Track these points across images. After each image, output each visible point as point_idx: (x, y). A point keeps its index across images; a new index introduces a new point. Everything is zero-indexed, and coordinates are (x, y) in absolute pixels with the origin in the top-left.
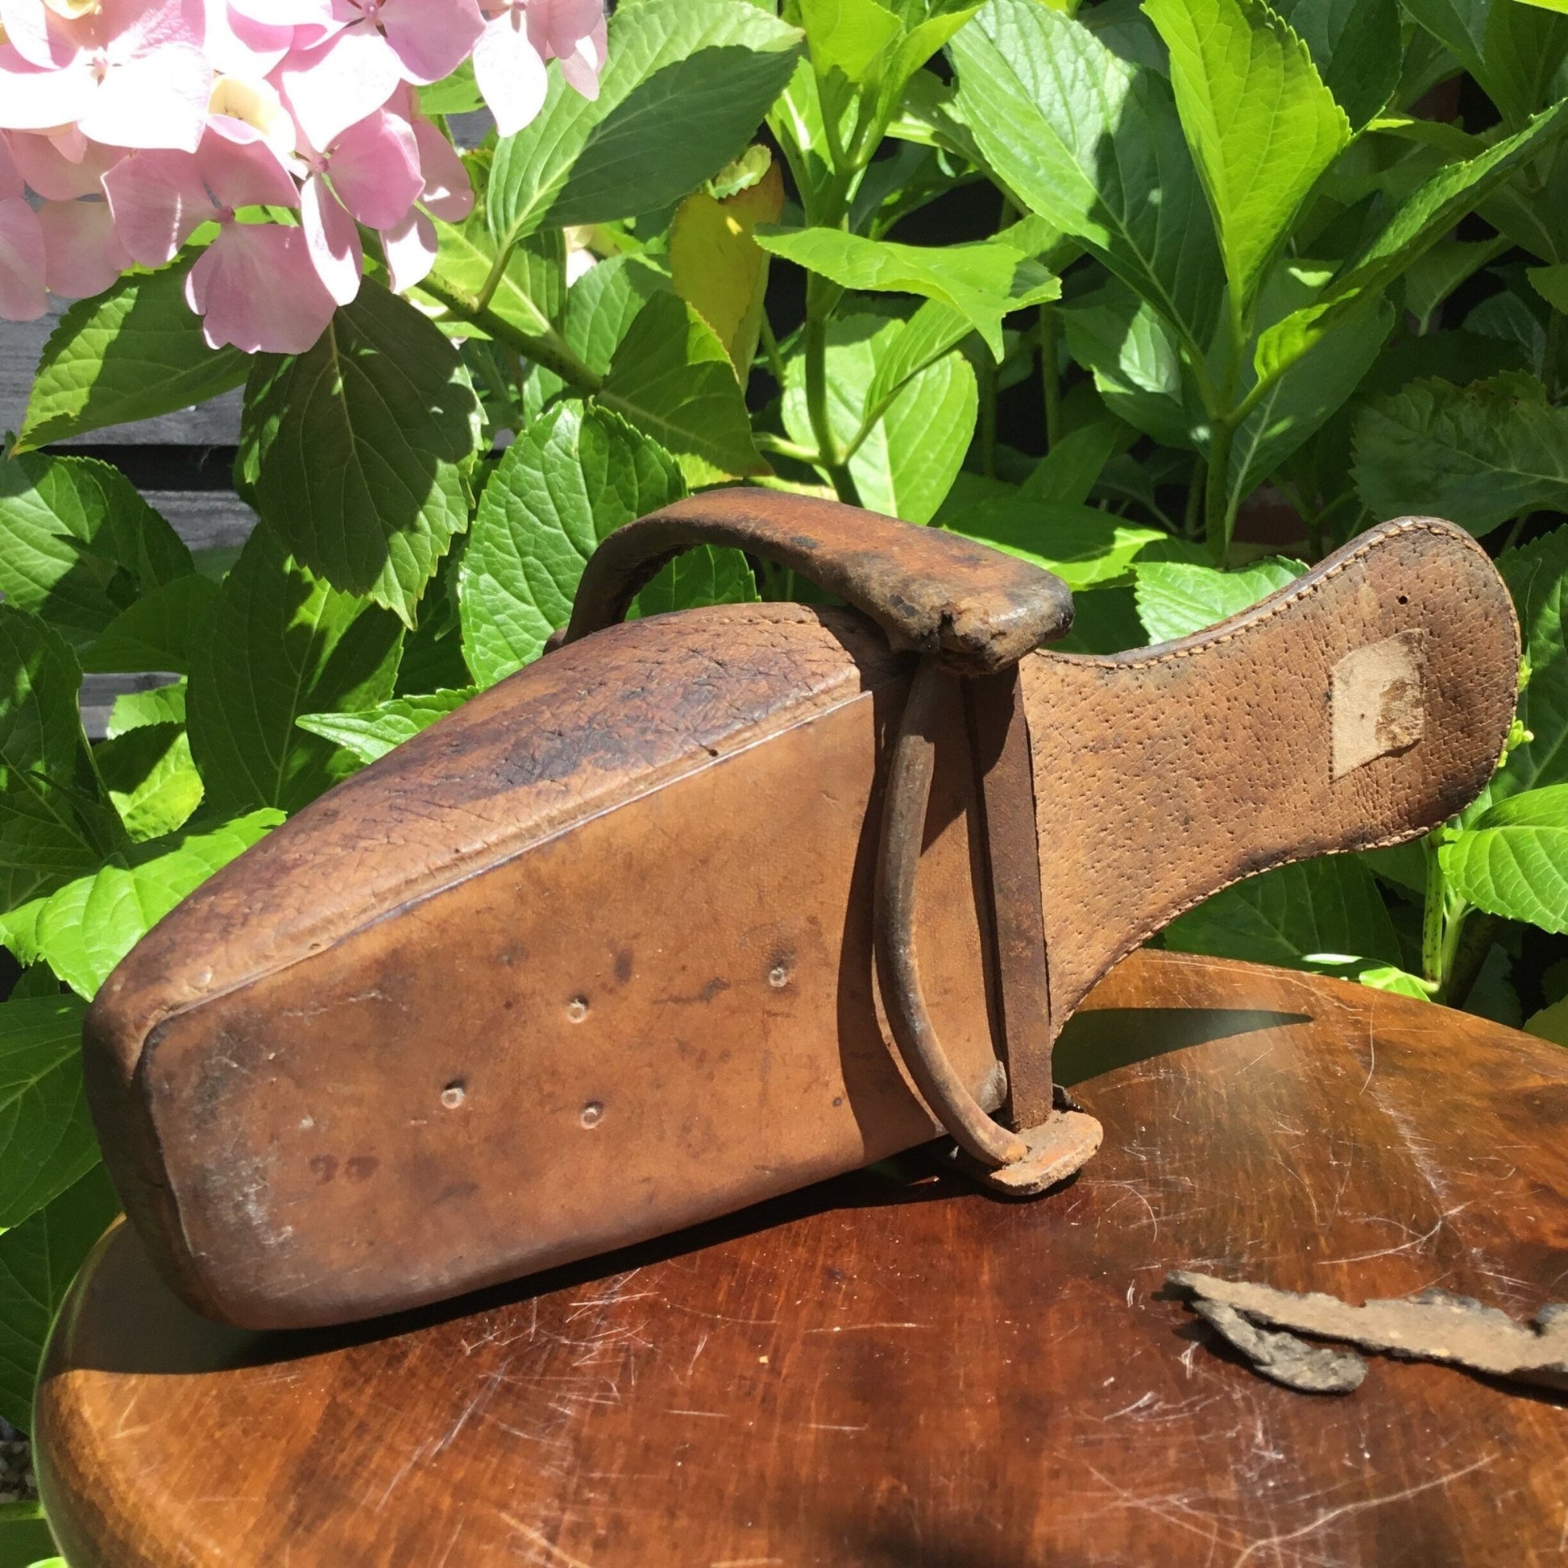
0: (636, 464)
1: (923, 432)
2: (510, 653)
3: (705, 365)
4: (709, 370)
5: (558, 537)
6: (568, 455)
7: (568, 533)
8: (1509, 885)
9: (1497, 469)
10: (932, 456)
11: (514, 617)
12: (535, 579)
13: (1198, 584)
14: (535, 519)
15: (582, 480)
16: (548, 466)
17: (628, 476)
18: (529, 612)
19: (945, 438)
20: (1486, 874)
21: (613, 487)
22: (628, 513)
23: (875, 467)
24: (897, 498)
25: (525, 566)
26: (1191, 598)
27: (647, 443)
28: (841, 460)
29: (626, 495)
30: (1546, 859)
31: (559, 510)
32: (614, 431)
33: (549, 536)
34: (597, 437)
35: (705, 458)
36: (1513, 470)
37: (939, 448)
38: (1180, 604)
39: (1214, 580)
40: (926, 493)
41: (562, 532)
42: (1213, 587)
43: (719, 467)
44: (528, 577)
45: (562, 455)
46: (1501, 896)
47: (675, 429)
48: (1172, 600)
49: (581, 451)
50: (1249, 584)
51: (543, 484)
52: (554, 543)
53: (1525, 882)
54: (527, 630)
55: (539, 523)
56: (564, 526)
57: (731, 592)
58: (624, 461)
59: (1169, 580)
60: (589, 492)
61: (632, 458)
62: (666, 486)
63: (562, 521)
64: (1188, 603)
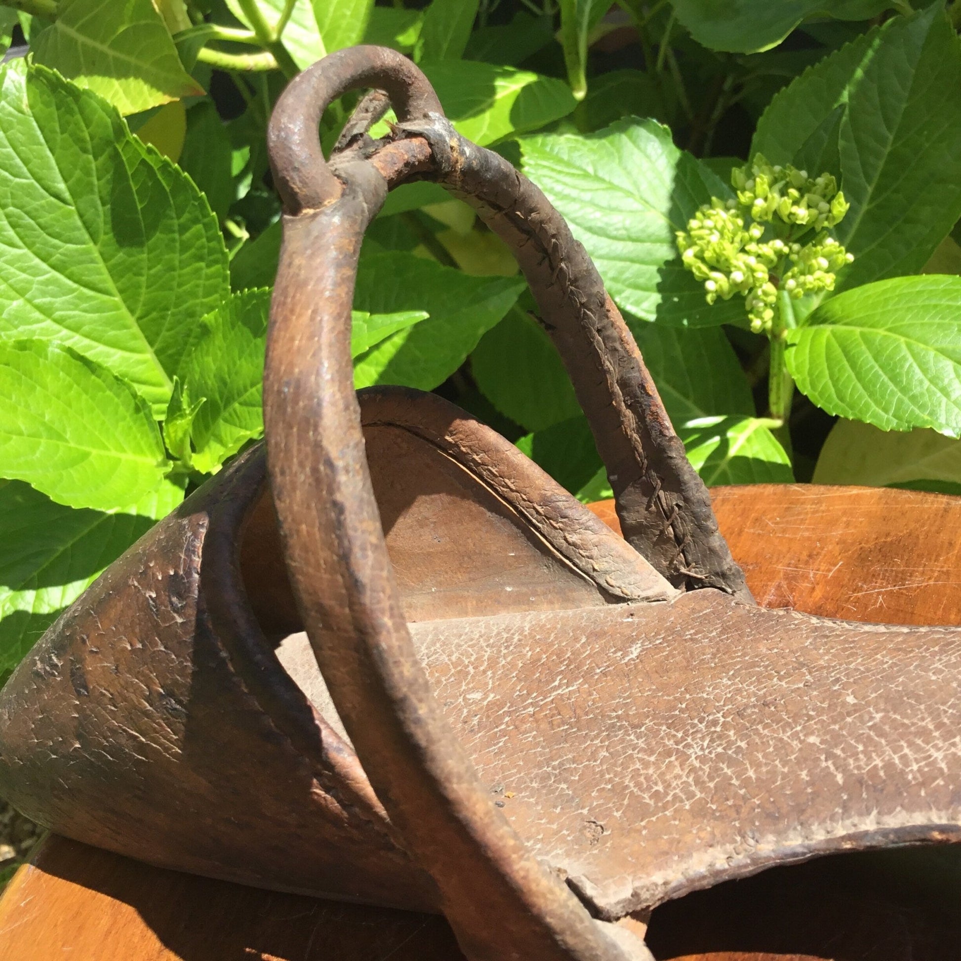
0: (82, 113)
2: (13, 294)
5: (30, 186)
6: (21, 112)
7: (38, 180)
8: (847, 388)
11: (10, 263)
12: (19, 226)
13: (572, 150)
14: (6, 174)
15: (39, 133)
16: (5, 125)
17: (76, 124)
18: (22, 255)
20: (826, 379)
21: (66, 135)
22: (85, 156)
25: (8, 216)
26: (568, 164)
28: (274, 37)
29: (79, 141)
30: (873, 362)
31: (26, 162)
32: (55, 86)
33: (21, 187)
34: (42, 93)
38: (560, 172)
39: (583, 144)
41: (33, 181)
42: (584, 150)
43: (159, 89)
44: (14, 226)
45: (16, 113)
46: (842, 399)
47: (117, 54)
48: (553, 170)
49: (31, 107)
50: (612, 143)
51: (6, 142)
52: (27, 191)
53: (859, 386)
54: (23, 270)
55: (11, 177)
56: (33, 175)
57: (189, 212)
58: (70, 112)
59: (548, 149)
60: (47, 142)
61: (76, 109)
62: (111, 129)
63: (30, 171)
64: (566, 170)
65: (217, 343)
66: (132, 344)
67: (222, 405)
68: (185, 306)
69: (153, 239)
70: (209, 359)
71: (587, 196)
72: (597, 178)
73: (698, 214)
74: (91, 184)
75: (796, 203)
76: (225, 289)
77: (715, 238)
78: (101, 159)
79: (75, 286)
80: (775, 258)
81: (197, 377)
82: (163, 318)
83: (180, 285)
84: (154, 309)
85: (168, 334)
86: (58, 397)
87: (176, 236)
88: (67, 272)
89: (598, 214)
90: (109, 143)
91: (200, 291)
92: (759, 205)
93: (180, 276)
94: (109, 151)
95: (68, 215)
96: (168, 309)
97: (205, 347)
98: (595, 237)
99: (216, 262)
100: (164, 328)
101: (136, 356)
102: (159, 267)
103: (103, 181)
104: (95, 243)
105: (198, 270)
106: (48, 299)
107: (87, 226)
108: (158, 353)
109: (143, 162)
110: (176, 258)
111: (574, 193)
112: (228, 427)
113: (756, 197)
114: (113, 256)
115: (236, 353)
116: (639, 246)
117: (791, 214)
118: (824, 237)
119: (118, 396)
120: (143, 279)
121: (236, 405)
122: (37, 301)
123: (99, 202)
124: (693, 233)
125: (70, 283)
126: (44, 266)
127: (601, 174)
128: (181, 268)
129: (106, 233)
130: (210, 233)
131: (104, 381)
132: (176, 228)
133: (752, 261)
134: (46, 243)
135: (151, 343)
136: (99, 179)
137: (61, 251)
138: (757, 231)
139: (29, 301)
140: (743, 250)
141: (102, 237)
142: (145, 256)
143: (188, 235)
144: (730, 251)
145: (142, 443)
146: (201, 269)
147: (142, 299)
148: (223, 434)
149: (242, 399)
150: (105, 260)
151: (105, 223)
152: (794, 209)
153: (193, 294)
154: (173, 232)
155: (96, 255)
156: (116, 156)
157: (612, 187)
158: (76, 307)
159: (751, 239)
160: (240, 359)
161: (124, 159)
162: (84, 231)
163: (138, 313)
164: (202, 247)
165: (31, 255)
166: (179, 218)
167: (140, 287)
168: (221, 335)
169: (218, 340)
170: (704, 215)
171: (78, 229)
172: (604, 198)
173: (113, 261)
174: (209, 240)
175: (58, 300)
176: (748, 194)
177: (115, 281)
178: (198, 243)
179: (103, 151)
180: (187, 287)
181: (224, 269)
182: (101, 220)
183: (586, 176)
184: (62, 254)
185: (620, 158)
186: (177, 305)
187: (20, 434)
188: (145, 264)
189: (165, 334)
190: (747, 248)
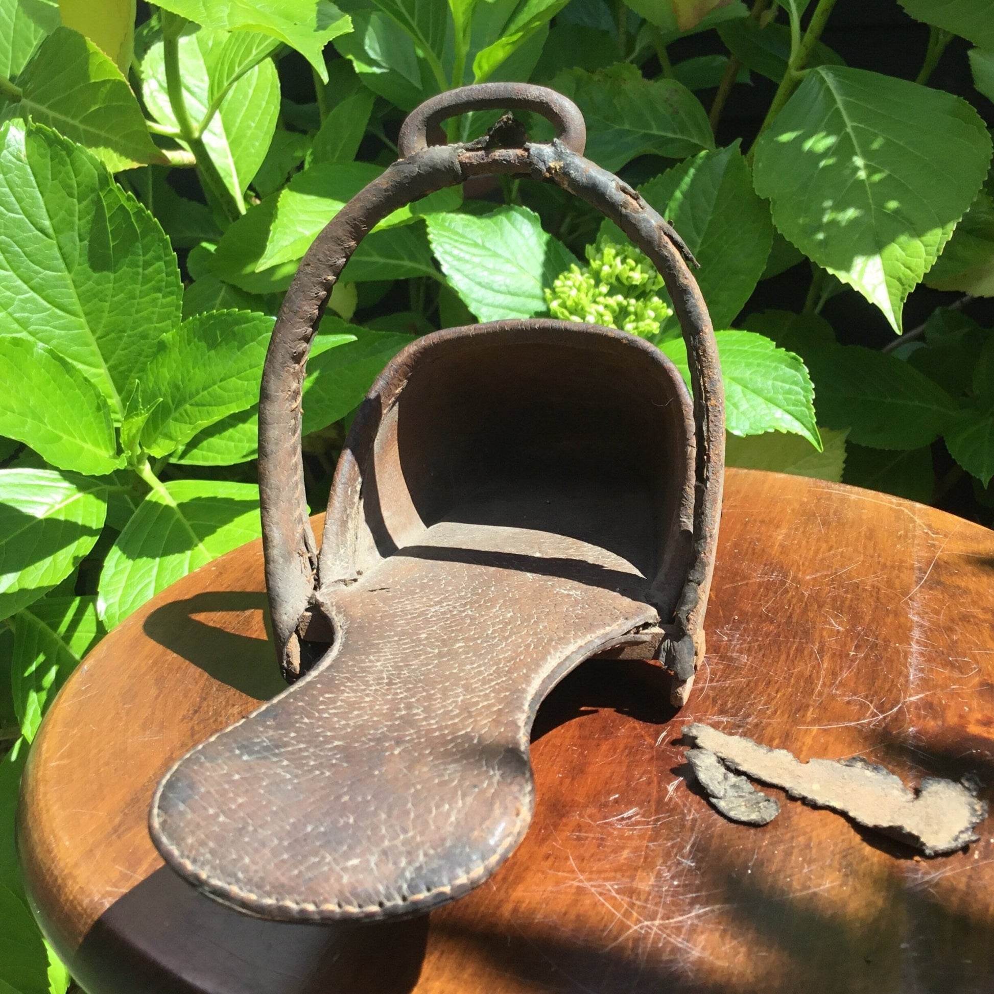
0: (72, 164)
1: (245, 109)
3: (104, 82)
4: (108, 86)
5: (21, 220)
6: (20, 161)
7: (28, 216)
9: (617, 127)
10: (253, 125)
12: (8, 252)
13: (465, 226)
14: (2, 209)
15: (32, 178)
16: (5, 169)
17: (67, 173)
18: (7, 276)
19: (260, 112)
21: (56, 182)
22: (71, 199)
23: (215, 134)
24: (233, 156)
26: (463, 236)
27: (78, 148)
28: (196, 135)
29: (67, 187)
31: (19, 201)
32: (52, 142)
33: (14, 220)
34: (39, 146)
35: (116, 150)
36: (627, 127)
37: (257, 119)
38: (456, 241)
39: (474, 223)
40: (253, 151)
41: (23, 216)
42: (475, 227)
43: (127, 156)
44: (3, 252)
45: (14, 160)
47: (88, 128)
48: (451, 239)
49: (28, 157)
50: (496, 224)
51: (4, 183)
52: (18, 224)
54: (8, 288)
55: (5, 212)
56: (25, 212)
57: (154, 251)
58: (63, 163)
59: (447, 224)
60: (39, 186)
61: (68, 161)
62: (97, 179)
63: (22, 208)
64: (461, 240)
65: (173, 356)
66: (91, 359)
67: (173, 407)
68: (140, 329)
69: (120, 272)
70: (165, 370)
71: (477, 260)
72: (484, 247)
73: (561, 277)
74: (73, 223)
75: (632, 269)
76: (178, 317)
77: (574, 292)
78: (84, 203)
79: (49, 306)
80: (617, 309)
81: (151, 386)
82: (120, 338)
83: (137, 312)
84: (113, 331)
85: (123, 352)
86: (40, 389)
87: (140, 270)
88: (44, 294)
89: (486, 273)
90: (93, 190)
91: (155, 317)
92: (606, 270)
93: (138, 304)
94: (93, 196)
95: (50, 247)
96: (124, 332)
97: (160, 359)
98: (483, 289)
99: (172, 293)
100: (120, 347)
101: (93, 370)
102: (122, 295)
103: (84, 221)
104: (70, 271)
105: (155, 300)
106: (26, 315)
107: (64, 257)
108: (111, 369)
109: (122, 208)
110: (138, 288)
111: (467, 257)
112: (178, 425)
113: (603, 264)
114: (84, 284)
115: (190, 365)
116: (516, 299)
117: (628, 278)
118: (651, 297)
119: (84, 395)
120: (107, 304)
121: (187, 406)
122: (17, 315)
123: (77, 239)
124: (557, 290)
125: (45, 303)
126: (25, 287)
127: (487, 245)
128: (141, 297)
129: (79, 264)
130: (169, 270)
131: (75, 381)
132: (141, 263)
133: (601, 309)
134: (28, 268)
135: (106, 361)
136: (79, 219)
137: (40, 276)
138: (604, 289)
139: (11, 314)
140: (595, 302)
141: (76, 267)
142: (111, 285)
143: (150, 269)
144: (585, 301)
145: (99, 438)
146: (158, 299)
147: (103, 321)
148: (173, 431)
149: (193, 401)
150: (76, 287)
151: (80, 256)
152: (631, 274)
153: (149, 320)
154: (139, 267)
155: (69, 282)
156: (98, 202)
157: (496, 255)
158: (47, 323)
159: (600, 294)
160: (194, 368)
161: (105, 204)
162: (61, 261)
163: (98, 334)
164: (161, 281)
165: (15, 276)
166: (144, 255)
167: (103, 311)
168: (177, 350)
169: (175, 354)
170: (565, 278)
171: (57, 259)
172: (490, 263)
173: (83, 288)
174: (168, 275)
175: (35, 316)
176: (598, 262)
177: (82, 305)
178: (159, 277)
179: (88, 196)
180: (144, 313)
181: (178, 299)
182: (77, 253)
183: (476, 245)
184: (42, 279)
185: (502, 235)
186: (133, 329)
187: (13, 412)
188: (110, 292)
189: (119, 352)
190: (598, 300)
